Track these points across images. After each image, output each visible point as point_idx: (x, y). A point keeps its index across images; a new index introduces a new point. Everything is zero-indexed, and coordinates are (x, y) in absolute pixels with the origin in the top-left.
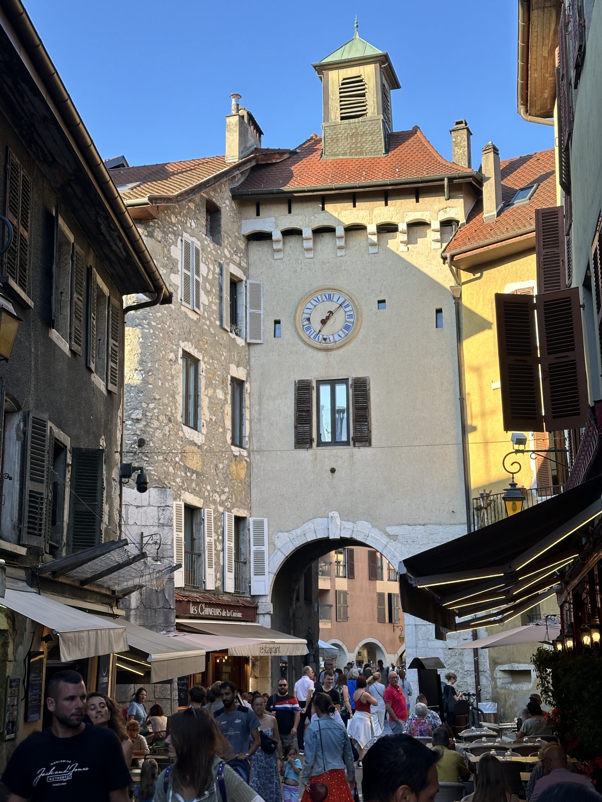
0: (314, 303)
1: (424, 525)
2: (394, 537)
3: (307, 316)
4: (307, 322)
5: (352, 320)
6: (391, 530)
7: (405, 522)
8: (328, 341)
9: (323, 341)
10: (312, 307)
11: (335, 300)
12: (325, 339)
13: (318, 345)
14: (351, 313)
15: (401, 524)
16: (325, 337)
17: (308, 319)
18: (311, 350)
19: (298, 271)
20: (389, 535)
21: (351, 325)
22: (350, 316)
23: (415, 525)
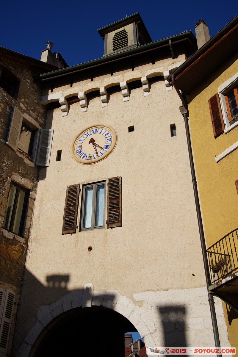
0: (85, 136)
1: (167, 290)
2: (140, 304)
3: (80, 145)
4: (80, 148)
5: (110, 142)
6: (137, 296)
7: (150, 289)
8: (93, 157)
9: (90, 158)
10: (84, 139)
11: (99, 132)
12: (91, 157)
13: (86, 161)
14: (110, 137)
15: (147, 291)
16: (90, 155)
17: (81, 147)
18: (80, 165)
19: (76, 120)
20: (135, 302)
21: (110, 145)
22: (110, 140)
23: (159, 290)
